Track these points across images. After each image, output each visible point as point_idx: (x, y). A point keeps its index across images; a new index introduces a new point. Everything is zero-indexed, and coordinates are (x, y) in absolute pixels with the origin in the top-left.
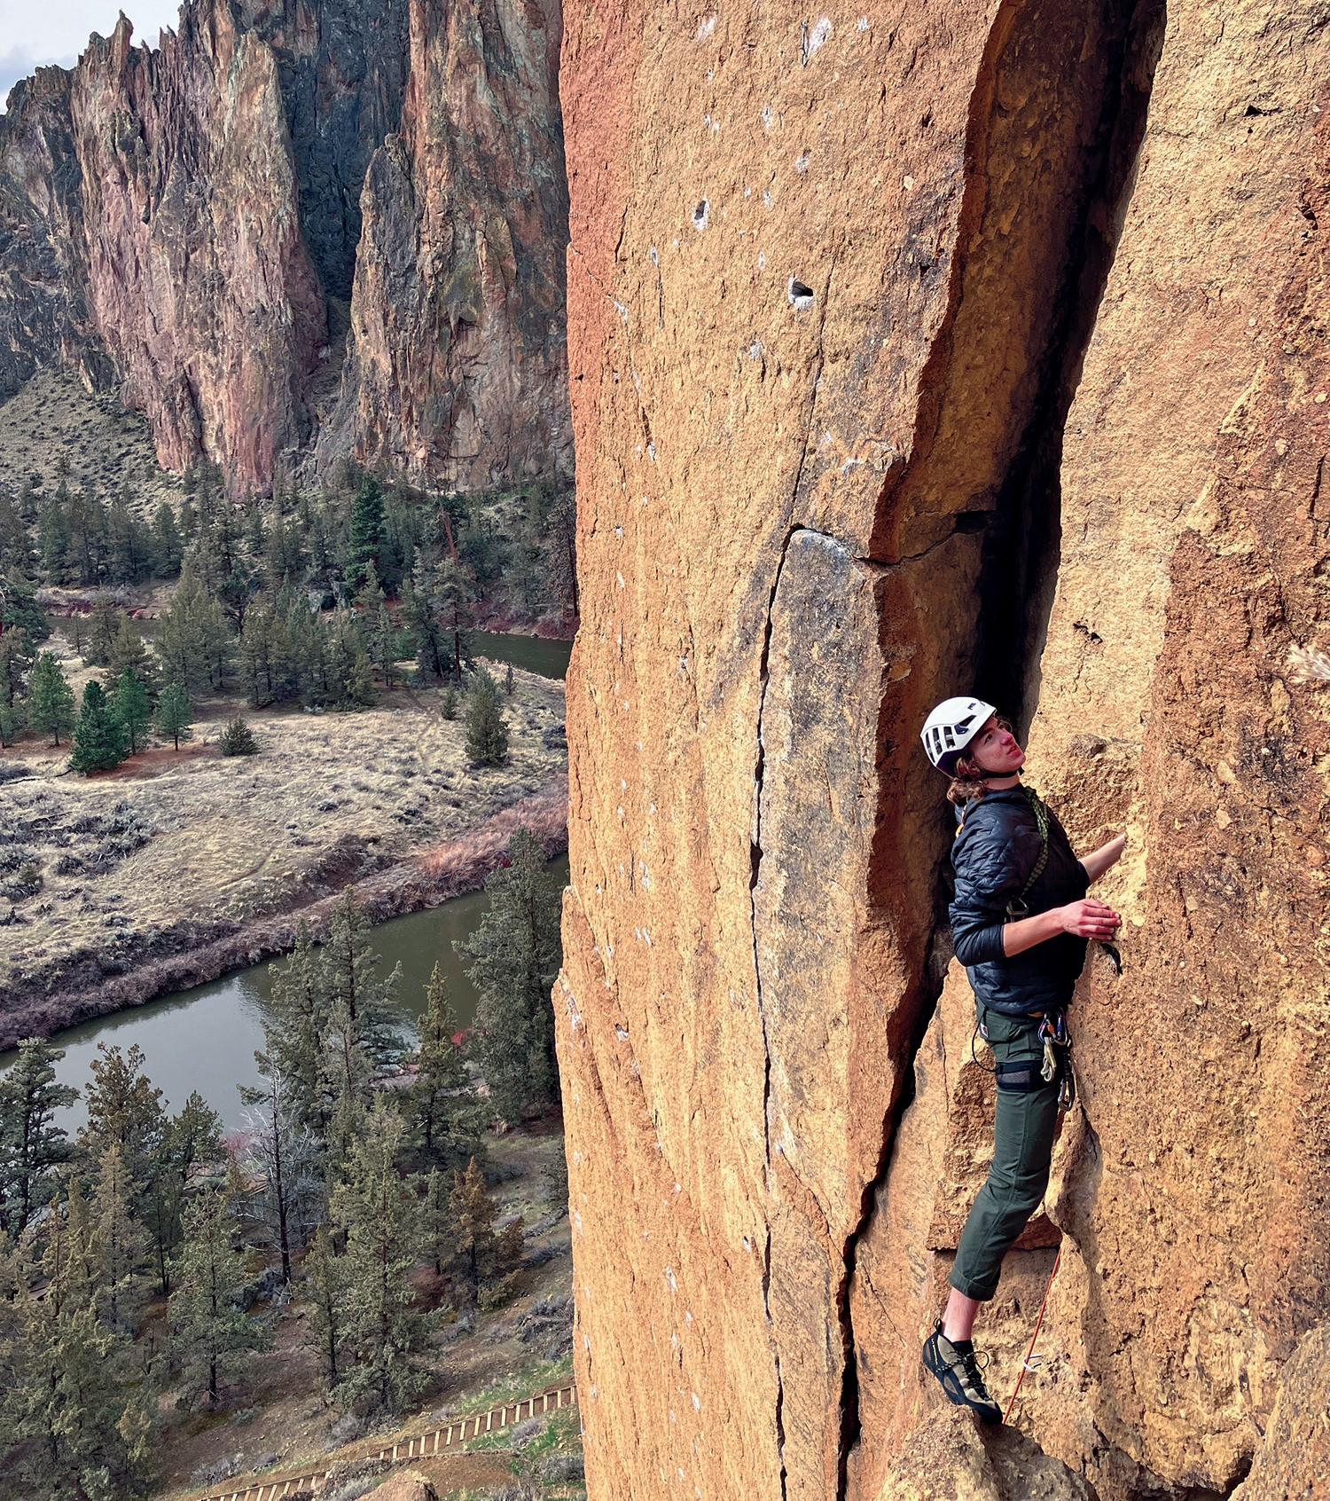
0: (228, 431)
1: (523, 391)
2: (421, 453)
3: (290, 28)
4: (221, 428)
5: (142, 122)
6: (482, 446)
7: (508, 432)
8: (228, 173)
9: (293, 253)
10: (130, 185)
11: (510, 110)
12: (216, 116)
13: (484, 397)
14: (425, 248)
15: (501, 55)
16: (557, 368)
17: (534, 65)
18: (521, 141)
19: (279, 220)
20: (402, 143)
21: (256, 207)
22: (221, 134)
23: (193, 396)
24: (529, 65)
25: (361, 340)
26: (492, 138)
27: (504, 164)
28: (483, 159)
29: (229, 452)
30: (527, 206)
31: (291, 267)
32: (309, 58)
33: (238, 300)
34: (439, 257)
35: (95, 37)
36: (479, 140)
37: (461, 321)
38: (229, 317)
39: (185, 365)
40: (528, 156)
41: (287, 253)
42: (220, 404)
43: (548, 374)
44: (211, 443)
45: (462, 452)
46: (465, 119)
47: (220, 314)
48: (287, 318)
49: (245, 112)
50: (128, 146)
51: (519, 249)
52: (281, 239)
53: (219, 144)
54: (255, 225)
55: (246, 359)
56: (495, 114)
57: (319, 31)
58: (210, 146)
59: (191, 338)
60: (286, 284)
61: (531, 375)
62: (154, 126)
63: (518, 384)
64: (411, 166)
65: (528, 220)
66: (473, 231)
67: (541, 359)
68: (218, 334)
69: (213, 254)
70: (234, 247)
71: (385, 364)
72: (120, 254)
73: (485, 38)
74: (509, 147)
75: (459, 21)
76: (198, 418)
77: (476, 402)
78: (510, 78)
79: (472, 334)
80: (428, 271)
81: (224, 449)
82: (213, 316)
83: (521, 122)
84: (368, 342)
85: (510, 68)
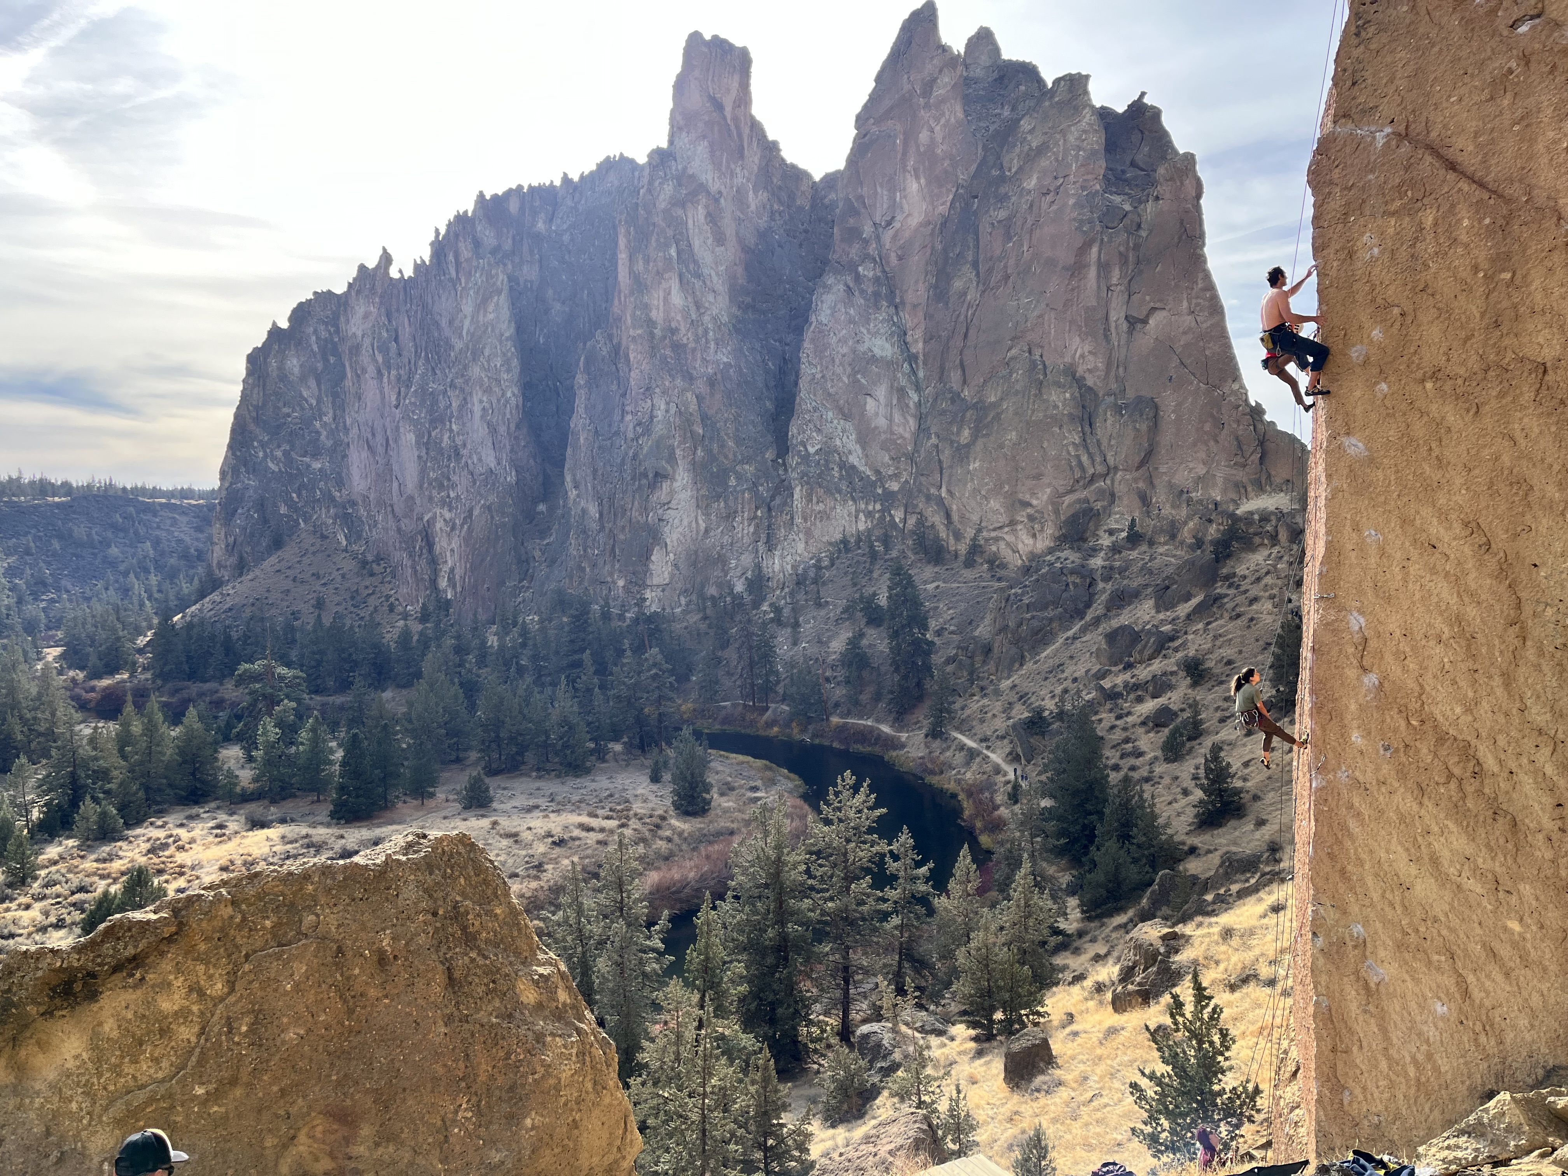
0: (458, 573)
1: (707, 531)
2: (621, 583)
3: (517, 260)
4: (452, 570)
5: (396, 331)
6: (672, 576)
7: (694, 564)
8: (466, 367)
9: (518, 427)
10: (385, 380)
11: (698, 308)
12: (457, 323)
13: (675, 536)
14: (629, 417)
15: (691, 266)
16: (736, 512)
17: (717, 274)
18: (706, 331)
19: (507, 401)
20: (610, 337)
21: (488, 391)
22: (460, 336)
23: (430, 544)
24: (713, 274)
25: (573, 494)
26: (683, 330)
27: (694, 350)
28: (677, 347)
29: (459, 589)
30: (712, 383)
31: (516, 438)
32: (532, 282)
33: (471, 467)
34: (639, 424)
35: (362, 268)
36: (674, 331)
37: (657, 474)
38: (461, 480)
39: (426, 518)
40: (712, 345)
41: (513, 426)
42: (452, 550)
43: (728, 517)
44: (443, 583)
45: (656, 581)
46: (661, 314)
47: (455, 478)
48: (512, 478)
49: (481, 318)
50: (384, 349)
51: (704, 418)
52: (508, 416)
53: (459, 345)
54: (487, 405)
55: (476, 512)
56: (686, 312)
57: (540, 261)
58: (451, 347)
59: (431, 499)
60: (512, 451)
61: (713, 517)
62: (406, 331)
63: (703, 525)
64: (617, 353)
65: (712, 395)
66: (668, 404)
67: (722, 504)
68: (452, 494)
69: (451, 430)
70: (469, 425)
71: (593, 510)
72: (373, 435)
73: (678, 253)
74: (697, 340)
75: (657, 240)
76: (434, 562)
77: (668, 541)
78: (698, 284)
79: (665, 486)
80: (630, 435)
81: (454, 587)
82: (449, 480)
83: (706, 318)
84: (578, 496)
85: (698, 276)
